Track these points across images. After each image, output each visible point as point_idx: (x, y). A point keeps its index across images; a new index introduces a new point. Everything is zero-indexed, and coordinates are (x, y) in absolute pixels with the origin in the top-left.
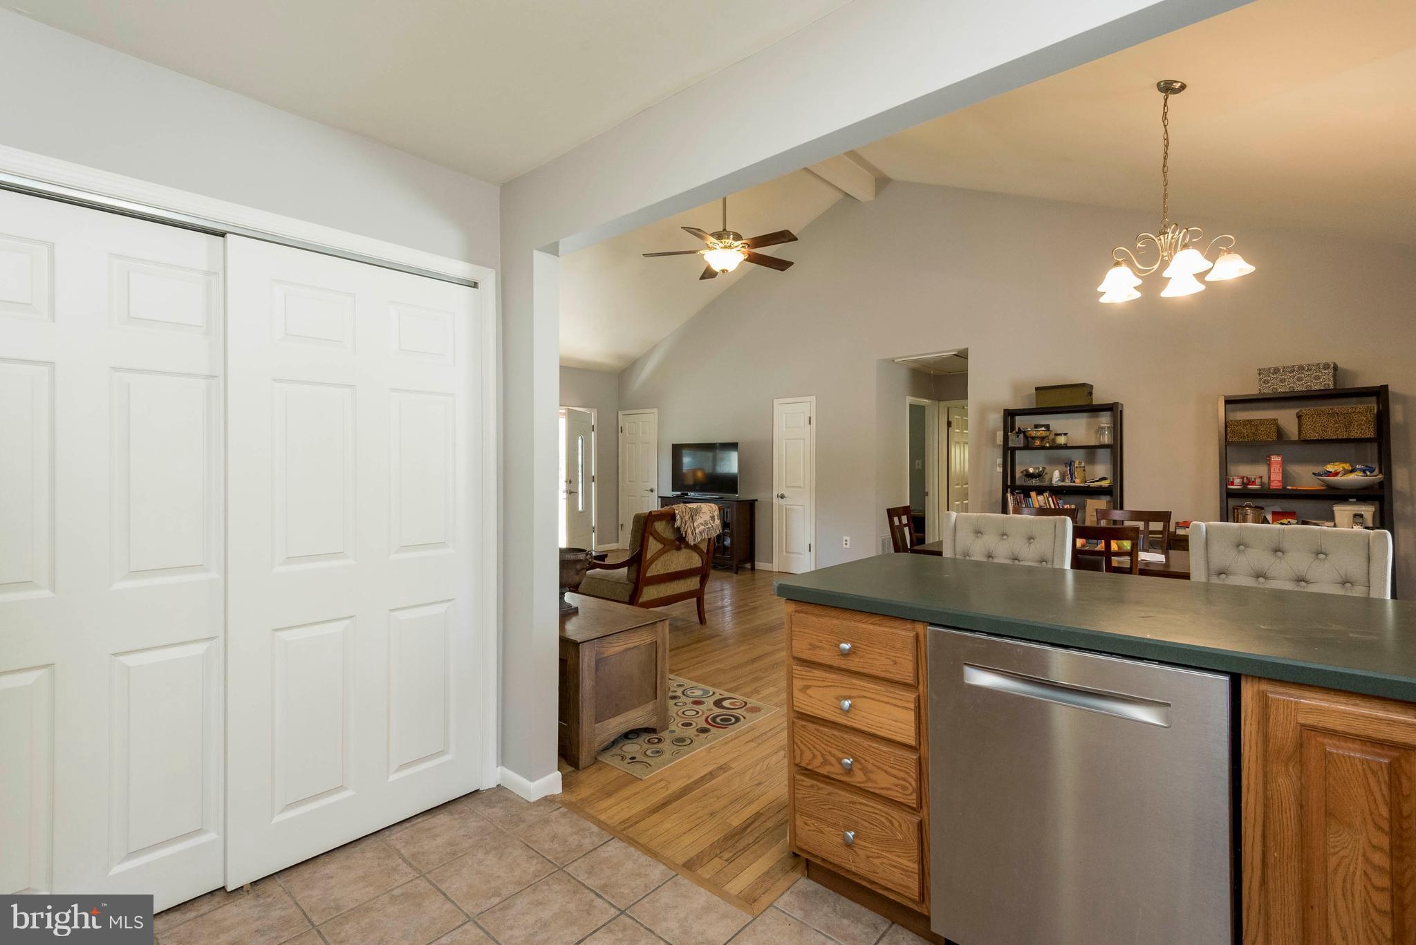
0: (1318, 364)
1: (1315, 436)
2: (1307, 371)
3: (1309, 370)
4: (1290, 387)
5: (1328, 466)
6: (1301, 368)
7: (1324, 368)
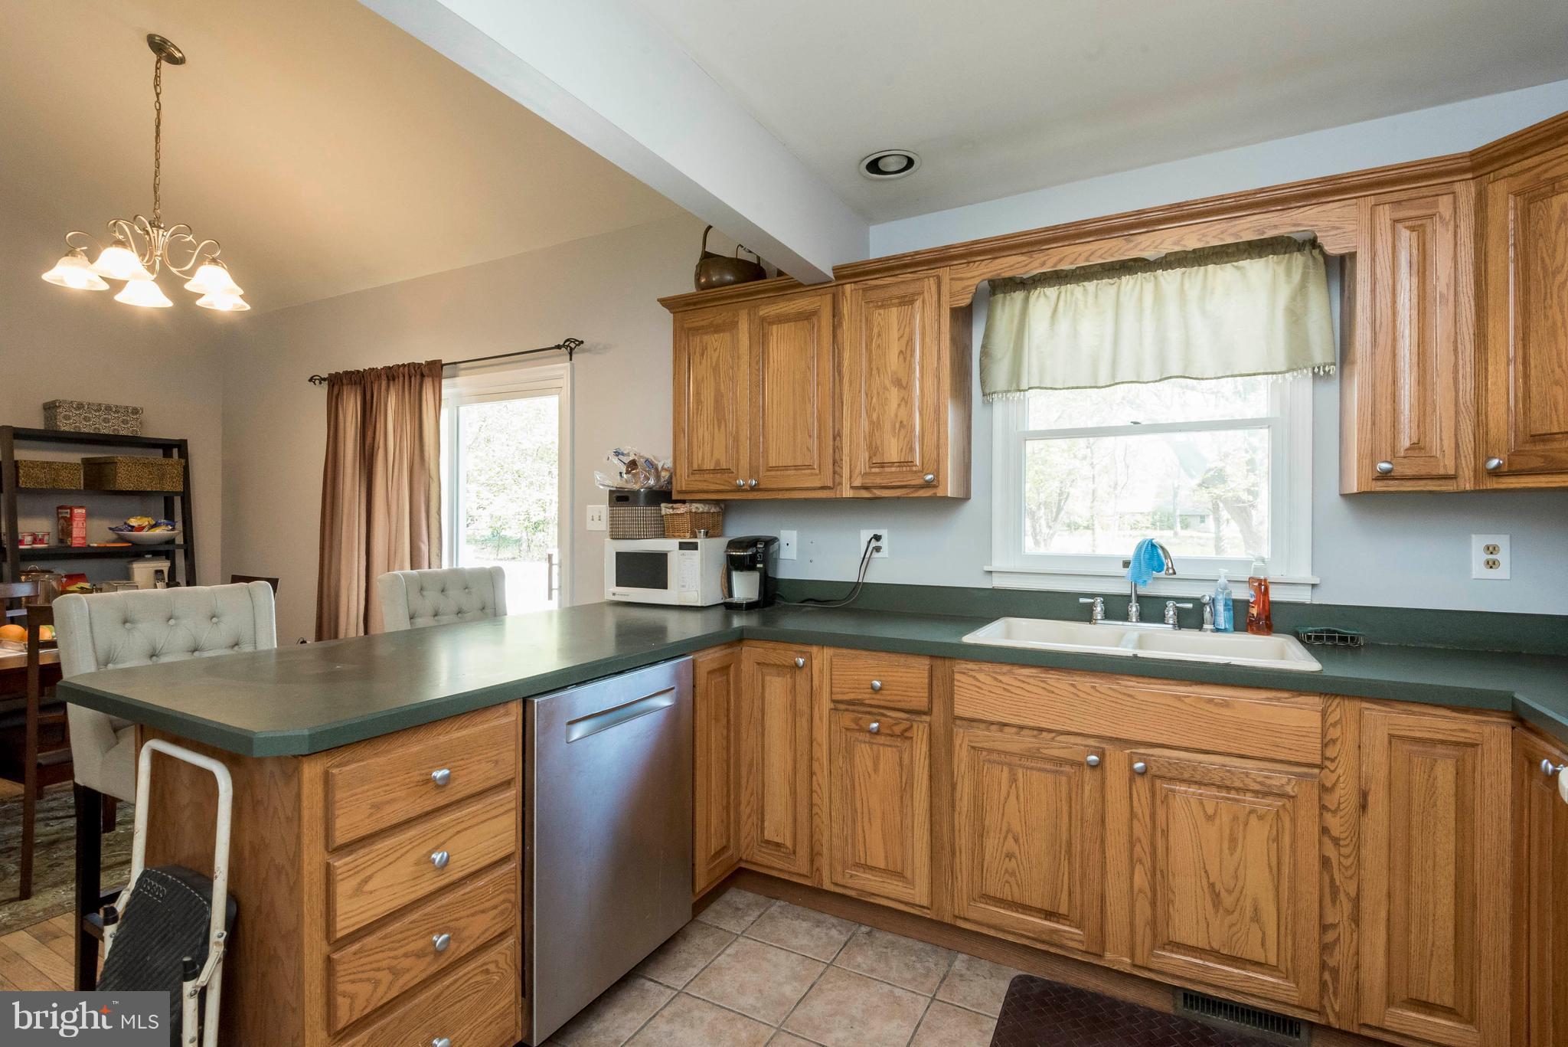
0: (127, 407)
1: (130, 487)
2: (115, 412)
3: (117, 412)
4: (96, 428)
5: (132, 520)
6: (108, 408)
7: (133, 413)
